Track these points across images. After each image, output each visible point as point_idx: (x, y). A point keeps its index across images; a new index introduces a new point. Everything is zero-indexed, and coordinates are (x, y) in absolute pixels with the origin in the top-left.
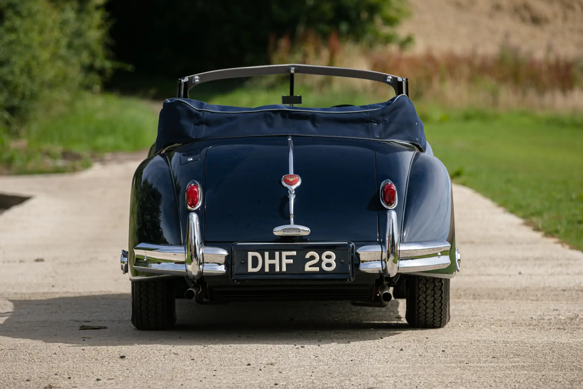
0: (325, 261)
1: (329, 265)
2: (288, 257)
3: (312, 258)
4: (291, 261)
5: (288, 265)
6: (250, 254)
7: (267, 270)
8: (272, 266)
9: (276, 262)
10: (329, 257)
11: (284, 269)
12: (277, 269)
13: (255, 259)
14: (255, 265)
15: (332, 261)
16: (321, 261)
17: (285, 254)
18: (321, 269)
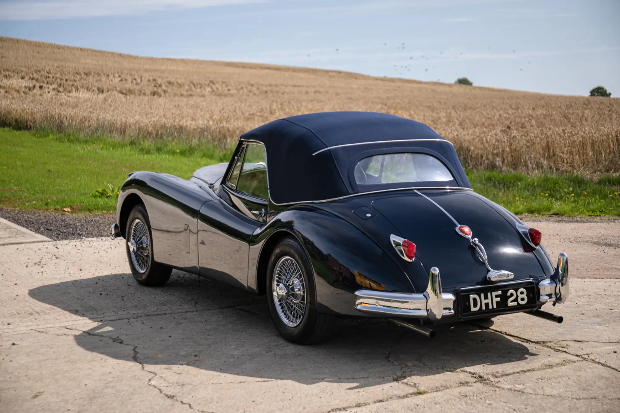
0: (520, 296)
1: (523, 299)
2: (497, 296)
3: (512, 295)
4: (499, 299)
5: (497, 302)
6: (472, 296)
7: (484, 308)
8: (487, 305)
9: (489, 301)
10: (522, 293)
11: (495, 306)
12: (491, 307)
13: (475, 300)
14: (475, 306)
15: (524, 296)
16: (517, 297)
17: (494, 294)
18: (518, 303)
